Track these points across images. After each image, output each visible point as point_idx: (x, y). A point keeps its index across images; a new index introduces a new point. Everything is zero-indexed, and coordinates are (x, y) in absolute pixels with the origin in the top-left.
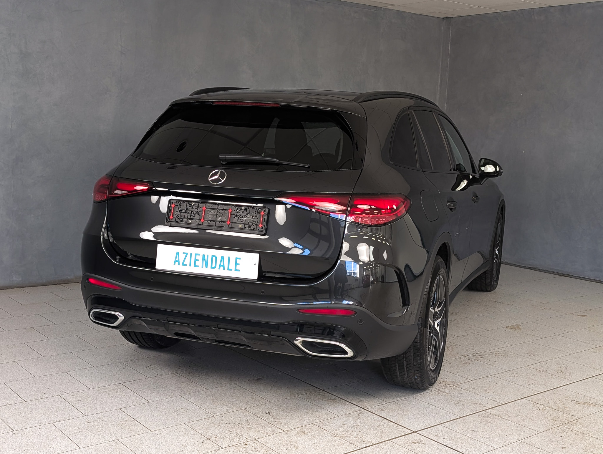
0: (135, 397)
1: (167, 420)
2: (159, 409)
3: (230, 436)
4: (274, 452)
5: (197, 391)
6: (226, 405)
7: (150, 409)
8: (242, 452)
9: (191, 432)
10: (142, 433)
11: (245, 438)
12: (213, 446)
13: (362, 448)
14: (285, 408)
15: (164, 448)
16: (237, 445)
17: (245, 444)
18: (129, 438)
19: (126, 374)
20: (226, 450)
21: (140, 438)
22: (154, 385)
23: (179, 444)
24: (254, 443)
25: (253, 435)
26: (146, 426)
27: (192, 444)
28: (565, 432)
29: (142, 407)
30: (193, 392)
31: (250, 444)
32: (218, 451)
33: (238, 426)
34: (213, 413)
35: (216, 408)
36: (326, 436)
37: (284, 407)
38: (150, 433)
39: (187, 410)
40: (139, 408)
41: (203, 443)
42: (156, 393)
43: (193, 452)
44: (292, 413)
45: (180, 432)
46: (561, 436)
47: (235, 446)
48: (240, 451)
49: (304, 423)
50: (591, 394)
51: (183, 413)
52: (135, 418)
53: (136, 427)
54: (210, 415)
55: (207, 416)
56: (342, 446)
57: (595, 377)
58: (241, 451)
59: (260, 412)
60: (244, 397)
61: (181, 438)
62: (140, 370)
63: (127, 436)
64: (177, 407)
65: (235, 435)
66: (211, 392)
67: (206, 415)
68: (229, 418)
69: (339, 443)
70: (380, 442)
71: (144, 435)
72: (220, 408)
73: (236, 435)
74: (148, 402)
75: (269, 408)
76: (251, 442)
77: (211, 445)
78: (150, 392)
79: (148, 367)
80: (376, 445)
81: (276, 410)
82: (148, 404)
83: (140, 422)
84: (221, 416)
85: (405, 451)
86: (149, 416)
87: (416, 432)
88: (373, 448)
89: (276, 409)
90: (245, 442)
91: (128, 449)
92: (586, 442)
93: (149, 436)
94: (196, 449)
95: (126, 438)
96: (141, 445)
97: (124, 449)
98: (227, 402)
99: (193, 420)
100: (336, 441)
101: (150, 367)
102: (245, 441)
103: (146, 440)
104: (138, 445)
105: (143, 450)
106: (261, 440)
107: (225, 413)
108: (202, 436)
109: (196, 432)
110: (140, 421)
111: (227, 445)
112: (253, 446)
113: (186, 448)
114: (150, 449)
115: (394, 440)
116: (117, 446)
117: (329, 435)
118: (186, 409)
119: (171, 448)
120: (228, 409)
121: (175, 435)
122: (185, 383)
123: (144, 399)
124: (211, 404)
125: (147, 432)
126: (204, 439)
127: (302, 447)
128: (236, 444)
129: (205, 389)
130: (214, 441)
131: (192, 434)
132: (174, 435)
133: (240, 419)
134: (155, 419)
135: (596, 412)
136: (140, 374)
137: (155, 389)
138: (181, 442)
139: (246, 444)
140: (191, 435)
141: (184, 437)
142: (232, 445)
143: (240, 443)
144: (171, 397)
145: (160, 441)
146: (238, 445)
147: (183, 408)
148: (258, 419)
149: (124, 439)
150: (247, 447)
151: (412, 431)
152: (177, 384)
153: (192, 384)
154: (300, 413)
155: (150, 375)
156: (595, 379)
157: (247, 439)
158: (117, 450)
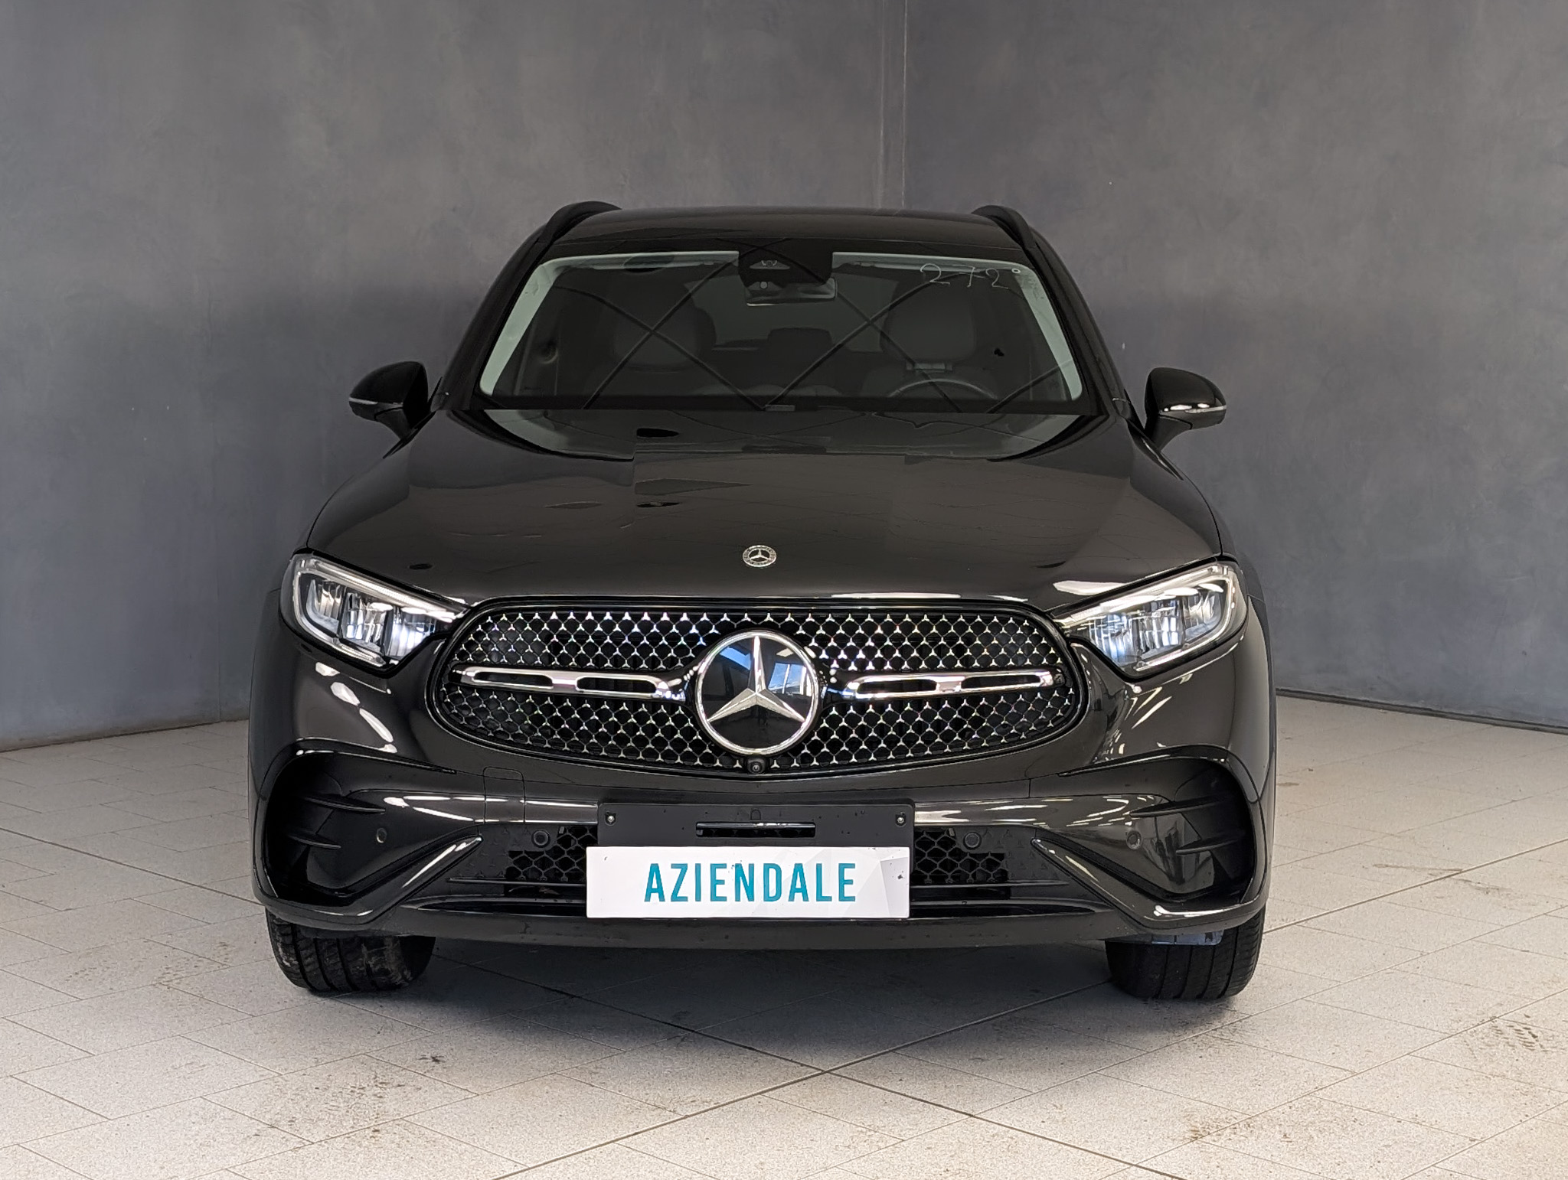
0: (50, 1047)
1: (149, 1093)
2: (124, 1070)
3: (332, 1116)
4: (453, 1140)
5: (225, 1021)
6: (314, 1048)
7: (97, 1072)
8: (365, 1147)
9: (222, 1114)
10: (85, 1124)
11: (373, 1118)
12: (287, 1140)
13: (687, 1117)
14: (478, 1043)
15: (151, 1154)
16: (351, 1134)
17: (372, 1129)
18: (49, 1138)
19: (15, 994)
20: (324, 1146)
21: (79, 1137)
22: (101, 1015)
23: (192, 1142)
24: (399, 1125)
25: (395, 1110)
26: (91, 1110)
27: (227, 1140)
28: (1210, 1047)
29: (73, 1067)
30: (214, 1024)
31: (387, 1128)
32: (301, 1151)
33: (352, 1091)
34: (278, 1068)
35: (284, 1057)
36: (593, 1096)
37: (474, 1042)
38: (108, 1123)
39: (204, 1066)
40: (68, 1070)
41: (256, 1135)
42: (108, 1034)
43: (233, 1157)
44: (496, 1055)
45: (190, 1115)
46: (1201, 1057)
47: (347, 1135)
48: (360, 1146)
49: (531, 1074)
50: (1286, 962)
51: (191, 1073)
52: (59, 1094)
53: (63, 1113)
54: (269, 1074)
55: (262, 1076)
56: (635, 1115)
57: (1300, 924)
58: (364, 1145)
59: (409, 1058)
60: (361, 1027)
61: (196, 1128)
62: (52, 982)
63: (41, 1135)
64: (173, 1061)
65: (344, 1112)
66: (264, 1021)
67: (257, 1075)
68: (324, 1076)
69: (629, 1109)
70: (736, 1099)
71: (90, 1128)
72: (297, 1056)
73: (348, 1112)
74: (88, 1055)
75: (432, 1047)
76: (390, 1124)
77: (280, 1139)
78: (91, 1032)
79: (76, 974)
80: (725, 1107)
81: (452, 1049)
82: (89, 1059)
83: (75, 1102)
84: (301, 1073)
85: (801, 1113)
86: (96, 1086)
87: (829, 1072)
88: (717, 1113)
89: (453, 1047)
90: (372, 1125)
91: (52, 1163)
92: (1261, 1064)
93: (106, 1130)
94: (239, 1150)
95: (40, 1140)
96: (85, 1151)
97: (38, 1163)
98: (313, 1042)
99: (224, 1087)
100: (618, 1107)
101: (81, 974)
102: (373, 1123)
103: (98, 1140)
104: (76, 1152)
105: (93, 1163)
106: (417, 1118)
107: (311, 1067)
108: (254, 1121)
109: (234, 1113)
110: (73, 1099)
111: (324, 1135)
112: (395, 1133)
113: (211, 1150)
114: (114, 1158)
115: (773, 1092)
116: (19, 1157)
117: (600, 1094)
118: (201, 1064)
119: (169, 1152)
120: (319, 1057)
121: (178, 1124)
122: (190, 1006)
123: (76, 1050)
124: (270, 1050)
125: (97, 1121)
126: (259, 1128)
127: (528, 1126)
128: (350, 1131)
129: (247, 1016)
130: (289, 1130)
131: (225, 1119)
132: (174, 1123)
133: (354, 1076)
134: (117, 1092)
135: (1295, 999)
136: (54, 992)
137: (103, 1026)
138: (197, 1137)
139: (376, 1128)
140: (222, 1122)
141: (203, 1126)
142: (338, 1135)
143: (360, 1128)
144: (153, 1039)
145: (137, 1138)
146: (354, 1134)
147: (191, 1063)
148: (404, 1072)
149: (35, 1142)
150: (380, 1135)
151: (820, 1070)
152: (165, 1010)
153: (208, 1006)
154: (519, 1051)
155: (83, 992)
156: (1301, 928)
157: (377, 1118)
158: (21, 1166)
